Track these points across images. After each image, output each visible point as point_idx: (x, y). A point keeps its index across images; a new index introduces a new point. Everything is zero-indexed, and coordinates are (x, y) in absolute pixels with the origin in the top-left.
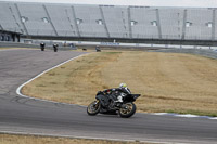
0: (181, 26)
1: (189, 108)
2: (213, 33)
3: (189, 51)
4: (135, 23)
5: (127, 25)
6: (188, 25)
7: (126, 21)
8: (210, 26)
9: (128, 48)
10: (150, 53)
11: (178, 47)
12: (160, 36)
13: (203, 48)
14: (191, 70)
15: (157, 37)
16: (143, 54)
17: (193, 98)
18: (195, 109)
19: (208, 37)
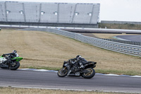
0: (38, 14)
1: (43, 65)
2: (58, 18)
3: (43, 30)
4: (9, 12)
5: (4, 13)
6: (42, 13)
7: (4, 10)
8: (56, 14)
9: (5, 28)
10: (19, 31)
11: (36, 27)
12: (25, 20)
13: (52, 27)
14: (44, 42)
15: (23, 21)
16: (14, 31)
17: (45, 59)
18: (46, 66)
19: (55, 21)
